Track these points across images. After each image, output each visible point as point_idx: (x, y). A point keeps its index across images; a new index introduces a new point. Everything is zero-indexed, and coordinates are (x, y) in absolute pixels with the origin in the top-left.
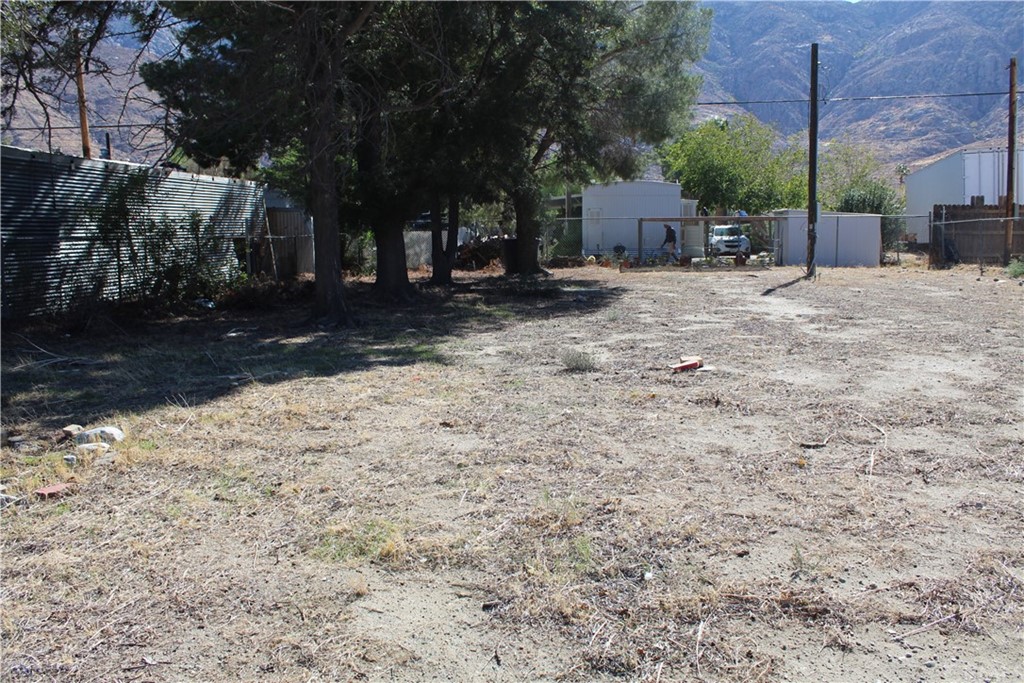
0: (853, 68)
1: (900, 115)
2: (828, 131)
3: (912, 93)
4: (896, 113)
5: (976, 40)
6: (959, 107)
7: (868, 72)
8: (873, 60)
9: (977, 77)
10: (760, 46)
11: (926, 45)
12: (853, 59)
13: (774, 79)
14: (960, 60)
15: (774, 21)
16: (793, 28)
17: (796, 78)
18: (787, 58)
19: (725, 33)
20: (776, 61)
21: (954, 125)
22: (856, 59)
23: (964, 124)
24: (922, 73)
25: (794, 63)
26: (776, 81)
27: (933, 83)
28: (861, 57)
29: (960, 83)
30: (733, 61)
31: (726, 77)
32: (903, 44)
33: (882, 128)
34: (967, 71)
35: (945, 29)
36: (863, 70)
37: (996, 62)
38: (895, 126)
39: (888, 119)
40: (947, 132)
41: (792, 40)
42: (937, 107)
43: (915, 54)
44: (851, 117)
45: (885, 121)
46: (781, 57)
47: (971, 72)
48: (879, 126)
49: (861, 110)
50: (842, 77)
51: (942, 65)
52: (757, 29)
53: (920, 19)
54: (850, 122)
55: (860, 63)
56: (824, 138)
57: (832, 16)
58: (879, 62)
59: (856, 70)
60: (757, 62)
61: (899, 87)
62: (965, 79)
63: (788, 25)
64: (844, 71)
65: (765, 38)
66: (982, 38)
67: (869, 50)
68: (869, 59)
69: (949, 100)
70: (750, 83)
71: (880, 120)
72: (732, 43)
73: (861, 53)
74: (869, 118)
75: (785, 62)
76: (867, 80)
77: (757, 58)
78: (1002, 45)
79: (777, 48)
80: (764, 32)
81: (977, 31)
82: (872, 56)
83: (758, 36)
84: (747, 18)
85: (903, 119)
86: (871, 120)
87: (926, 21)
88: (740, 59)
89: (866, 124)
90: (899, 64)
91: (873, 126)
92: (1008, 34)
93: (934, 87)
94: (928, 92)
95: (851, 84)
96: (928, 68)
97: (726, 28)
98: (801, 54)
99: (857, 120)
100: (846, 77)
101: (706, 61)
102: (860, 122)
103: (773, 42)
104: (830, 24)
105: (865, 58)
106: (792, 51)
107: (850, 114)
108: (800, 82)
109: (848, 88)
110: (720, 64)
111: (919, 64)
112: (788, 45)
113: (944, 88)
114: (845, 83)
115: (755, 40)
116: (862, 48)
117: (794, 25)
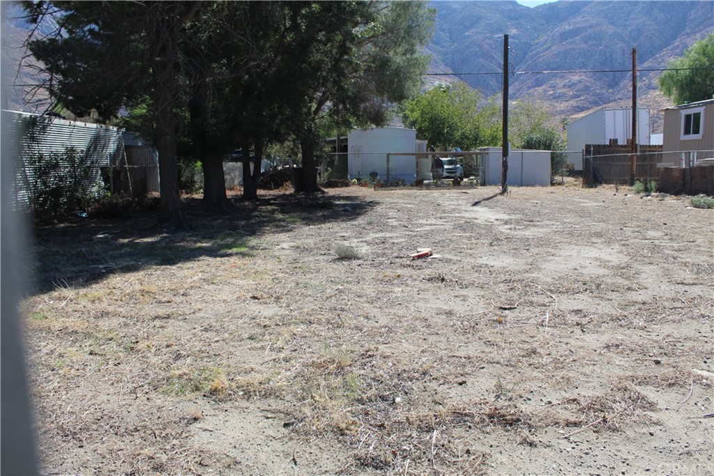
0: (531, 51)
1: (563, 84)
2: (515, 94)
3: (570, 69)
4: (560, 82)
5: (610, 36)
6: (600, 79)
7: (541, 54)
8: (545, 46)
9: (612, 60)
10: (469, 36)
11: (579, 37)
12: (531, 45)
13: (479, 58)
14: (601, 48)
15: (479, 19)
16: (491, 24)
17: (493, 58)
18: (488, 44)
19: (445, 26)
20: (480, 46)
21: (598, 91)
22: (534, 45)
23: (604, 91)
24: (576, 56)
25: (492, 47)
27: (584, 63)
28: (537, 44)
29: (601, 63)
30: (451, 45)
31: (446, 56)
32: (564, 36)
33: (551, 92)
34: (605, 56)
35: (591, 27)
36: (538, 53)
37: (624, 50)
38: (559, 91)
39: (555, 86)
40: (593, 95)
41: (491, 32)
42: (586, 79)
43: (572, 43)
44: (530, 85)
45: (553, 87)
46: (483, 43)
47: (608, 56)
48: (549, 91)
49: (537, 80)
50: (523, 59)
51: (589, 51)
52: (467, 24)
53: (575, 20)
54: (530, 88)
55: (536, 48)
56: (512, 99)
57: (517, 16)
58: (549, 48)
59: (533, 53)
60: (467, 46)
61: (563, 65)
62: (604, 60)
63: (488, 22)
64: (525, 54)
65: (472, 30)
66: (614, 33)
67: (541, 40)
68: (542, 46)
69: (594, 74)
70: (463, 60)
71: (550, 87)
72: (450, 33)
73: (536, 41)
74: (542, 85)
75: (487, 46)
76: (540, 60)
77: (467, 43)
78: (627, 39)
79: (481, 37)
80: (472, 26)
81: (611, 29)
82: (544, 44)
83: (468, 28)
84: (461, 16)
85: (564, 86)
86: (544, 87)
87: (578, 20)
88: (455, 45)
89: (540, 89)
90: (561, 50)
91: (545, 91)
92: (630, 32)
93: (583, 66)
94: (580, 68)
95: (530, 62)
96: (580, 53)
97: (446, 23)
98: (497, 41)
99: (535, 87)
100: (527, 58)
101: (433, 45)
102: (536, 88)
103: (478, 33)
104: (516, 22)
105: (539, 45)
106: (491, 39)
107: (530, 83)
108: (496, 60)
109: (528, 65)
110: (442, 47)
111: (574, 50)
112: (488, 35)
113: (591, 66)
114: (526, 62)
115: (466, 32)
116: (537, 38)
117: (492, 22)
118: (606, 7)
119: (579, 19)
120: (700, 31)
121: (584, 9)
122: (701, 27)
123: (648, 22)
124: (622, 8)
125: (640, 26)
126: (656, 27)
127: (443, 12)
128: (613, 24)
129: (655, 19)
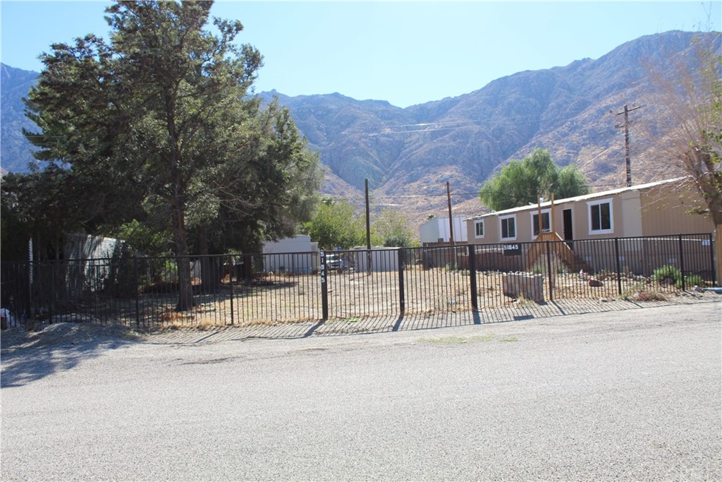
0: (405, 149)
1: (436, 179)
2: (392, 190)
3: (441, 165)
4: (433, 178)
5: (476, 134)
6: (470, 174)
7: (415, 152)
8: (417, 144)
9: (479, 156)
10: (345, 135)
11: (448, 136)
12: (404, 143)
13: (356, 156)
14: (468, 145)
15: (354, 119)
16: (366, 123)
17: (369, 156)
18: (363, 142)
19: (322, 126)
20: (356, 144)
21: (468, 185)
22: (407, 143)
23: (473, 185)
24: (447, 153)
25: (367, 146)
26: (357, 157)
27: (454, 159)
28: (410, 142)
29: (469, 159)
30: (328, 144)
31: (324, 155)
32: (434, 135)
33: (425, 188)
34: (473, 152)
35: (458, 126)
36: (411, 151)
37: (489, 148)
38: (432, 186)
39: (428, 182)
40: (464, 189)
41: (366, 131)
42: (457, 174)
43: (442, 141)
44: (405, 181)
45: (427, 183)
46: (359, 142)
47: (475, 153)
48: (423, 186)
49: (411, 175)
50: (398, 155)
51: (458, 148)
52: (343, 123)
53: (443, 120)
54: (405, 184)
55: (409, 146)
57: (390, 116)
58: (421, 146)
59: (407, 150)
60: (344, 145)
61: (431, 163)
62: (472, 156)
63: (363, 122)
64: (400, 151)
65: (348, 130)
66: (479, 132)
67: (414, 138)
68: (414, 143)
69: (464, 169)
70: (340, 158)
71: (424, 182)
72: (327, 133)
73: (409, 139)
74: (417, 181)
75: (362, 145)
76: (413, 157)
77: (344, 142)
78: (490, 137)
79: (357, 136)
80: (348, 125)
81: (476, 128)
82: (416, 142)
83: (344, 128)
84: (337, 116)
85: (437, 181)
86: (418, 182)
87: (446, 121)
88: (333, 143)
89: (415, 185)
90: (433, 147)
91: (420, 186)
92: (493, 131)
93: (454, 162)
94: (451, 164)
95: (404, 159)
96: (450, 150)
97: (323, 123)
98: (372, 140)
99: (409, 183)
100: (401, 155)
101: (311, 144)
102: (411, 184)
103: (354, 132)
104: (389, 121)
105: (412, 143)
106: (366, 138)
107: (405, 178)
108: (372, 158)
109: (403, 162)
110: (320, 146)
111: (445, 147)
112: (363, 134)
113: (461, 162)
114: (401, 159)
115: (343, 131)
116: (410, 136)
117: (366, 121)
118: (470, 108)
119: (447, 118)
120: (551, 131)
121: (451, 110)
122: (552, 127)
123: (508, 123)
124: (484, 109)
125: (501, 126)
126: (515, 127)
127: (320, 113)
128: (478, 123)
129: (513, 120)
